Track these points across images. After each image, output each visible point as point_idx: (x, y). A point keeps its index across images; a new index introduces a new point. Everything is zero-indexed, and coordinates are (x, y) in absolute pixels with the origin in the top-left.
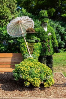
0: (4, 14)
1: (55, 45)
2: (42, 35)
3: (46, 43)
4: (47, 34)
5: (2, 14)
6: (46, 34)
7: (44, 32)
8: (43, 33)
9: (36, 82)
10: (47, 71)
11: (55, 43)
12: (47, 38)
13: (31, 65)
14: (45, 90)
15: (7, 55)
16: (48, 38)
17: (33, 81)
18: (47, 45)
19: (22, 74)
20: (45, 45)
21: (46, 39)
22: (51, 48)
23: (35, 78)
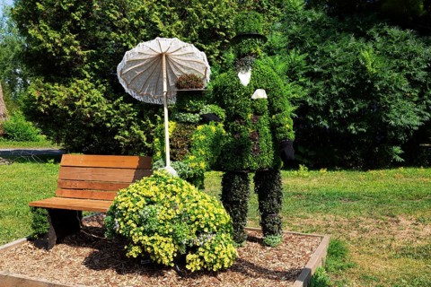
0: (212, 21)
1: (282, 132)
2: (233, 97)
3: (246, 124)
4: (248, 95)
5: (208, 23)
6: (246, 95)
7: (239, 86)
8: (232, 92)
9: (156, 249)
10: (199, 216)
11: (281, 125)
12: (249, 109)
13: (153, 194)
14: (193, 280)
15: (114, 162)
16: (253, 107)
17: (149, 244)
18: (250, 131)
19: (120, 220)
20: (240, 131)
21: (245, 111)
22: (265, 143)
23: (156, 237)
